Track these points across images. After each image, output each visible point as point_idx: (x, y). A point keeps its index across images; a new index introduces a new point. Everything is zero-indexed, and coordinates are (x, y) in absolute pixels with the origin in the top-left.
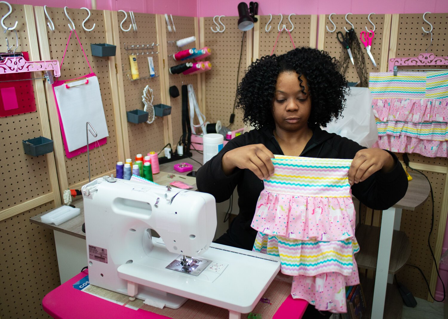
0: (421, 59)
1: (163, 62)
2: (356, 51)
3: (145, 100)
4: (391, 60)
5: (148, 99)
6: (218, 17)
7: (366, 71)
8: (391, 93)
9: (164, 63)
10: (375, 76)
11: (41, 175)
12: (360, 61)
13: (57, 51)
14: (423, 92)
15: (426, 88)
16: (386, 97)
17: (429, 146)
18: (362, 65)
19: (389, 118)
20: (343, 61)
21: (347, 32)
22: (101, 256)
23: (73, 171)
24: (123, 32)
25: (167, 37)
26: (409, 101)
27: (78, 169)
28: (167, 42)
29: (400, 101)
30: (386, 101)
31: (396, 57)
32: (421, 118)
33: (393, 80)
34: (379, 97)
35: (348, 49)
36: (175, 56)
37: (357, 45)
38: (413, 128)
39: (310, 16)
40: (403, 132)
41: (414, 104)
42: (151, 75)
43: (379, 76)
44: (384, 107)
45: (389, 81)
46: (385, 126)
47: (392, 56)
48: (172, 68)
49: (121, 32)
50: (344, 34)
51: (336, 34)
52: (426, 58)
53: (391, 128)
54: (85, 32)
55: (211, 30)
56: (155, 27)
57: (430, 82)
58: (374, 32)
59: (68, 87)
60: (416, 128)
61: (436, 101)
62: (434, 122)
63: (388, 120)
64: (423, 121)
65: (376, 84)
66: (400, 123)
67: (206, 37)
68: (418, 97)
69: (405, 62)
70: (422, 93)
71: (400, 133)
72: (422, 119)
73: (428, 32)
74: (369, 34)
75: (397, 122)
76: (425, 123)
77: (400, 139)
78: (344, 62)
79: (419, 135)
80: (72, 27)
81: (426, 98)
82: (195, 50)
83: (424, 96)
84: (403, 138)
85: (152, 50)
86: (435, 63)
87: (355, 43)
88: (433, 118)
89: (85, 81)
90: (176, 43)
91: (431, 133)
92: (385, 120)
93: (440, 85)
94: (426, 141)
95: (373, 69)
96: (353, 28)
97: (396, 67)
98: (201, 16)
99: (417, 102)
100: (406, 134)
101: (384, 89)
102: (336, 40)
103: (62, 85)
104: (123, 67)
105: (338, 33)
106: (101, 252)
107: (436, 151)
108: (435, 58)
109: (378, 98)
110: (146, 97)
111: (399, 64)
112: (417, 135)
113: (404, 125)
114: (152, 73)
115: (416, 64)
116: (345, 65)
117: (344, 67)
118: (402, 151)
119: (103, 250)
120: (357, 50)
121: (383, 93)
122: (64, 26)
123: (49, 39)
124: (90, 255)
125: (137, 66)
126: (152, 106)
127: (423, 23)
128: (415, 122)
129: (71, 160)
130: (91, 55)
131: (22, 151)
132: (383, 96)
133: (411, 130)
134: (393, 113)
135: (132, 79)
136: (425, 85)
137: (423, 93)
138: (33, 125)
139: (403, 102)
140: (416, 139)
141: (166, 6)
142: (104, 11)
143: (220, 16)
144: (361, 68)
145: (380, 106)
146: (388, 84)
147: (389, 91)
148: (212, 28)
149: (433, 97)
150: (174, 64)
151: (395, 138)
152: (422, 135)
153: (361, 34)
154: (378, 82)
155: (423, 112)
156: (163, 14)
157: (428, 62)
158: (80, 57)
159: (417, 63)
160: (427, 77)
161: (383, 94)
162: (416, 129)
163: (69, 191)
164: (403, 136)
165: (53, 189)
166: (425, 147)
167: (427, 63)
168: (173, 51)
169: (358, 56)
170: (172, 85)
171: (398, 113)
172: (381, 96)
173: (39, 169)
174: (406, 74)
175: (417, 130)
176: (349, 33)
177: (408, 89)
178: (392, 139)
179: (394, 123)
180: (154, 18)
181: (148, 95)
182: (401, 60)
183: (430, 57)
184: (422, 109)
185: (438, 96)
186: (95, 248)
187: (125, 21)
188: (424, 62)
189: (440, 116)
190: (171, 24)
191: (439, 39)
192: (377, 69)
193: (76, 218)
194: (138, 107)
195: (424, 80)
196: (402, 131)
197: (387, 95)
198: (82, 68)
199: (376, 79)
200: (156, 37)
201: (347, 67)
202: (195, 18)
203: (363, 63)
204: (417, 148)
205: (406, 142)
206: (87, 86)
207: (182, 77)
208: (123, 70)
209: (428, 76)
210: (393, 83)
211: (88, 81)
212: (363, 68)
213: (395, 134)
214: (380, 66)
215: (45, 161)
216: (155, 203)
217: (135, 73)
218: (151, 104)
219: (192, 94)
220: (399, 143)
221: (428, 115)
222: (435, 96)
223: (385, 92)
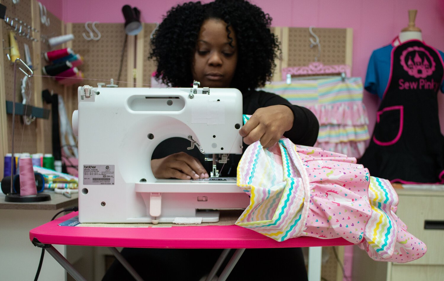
3: (24, 92)
4: (284, 70)
5: (27, 92)
6: (92, 24)
15: (318, 94)
31: (288, 67)
36: (48, 54)
45: (284, 89)
48: (46, 67)
52: (316, 67)
61: (328, 106)
69: (297, 71)
73: (315, 44)
86: (324, 71)
88: (328, 120)
90: (48, 40)
98: (68, 22)
104: (3, 42)
106: (104, 170)
108: (324, 67)
111: (292, 74)
119: (107, 167)
124: (85, 179)
143: (94, 22)
146: (283, 93)
148: (83, 35)
150: (48, 64)
159: (308, 72)
167: (317, 71)
168: (45, 49)
170: (45, 89)
181: (27, 88)
182: (293, 70)
184: (317, 113)
186: (95, 167)
189: (334, 119)
202: (62, 22)
207: (52, 84)
208: (3, 46)
217: (15, 54)
218: (29, 100)
219: (63, 106)
222: (327, 102)
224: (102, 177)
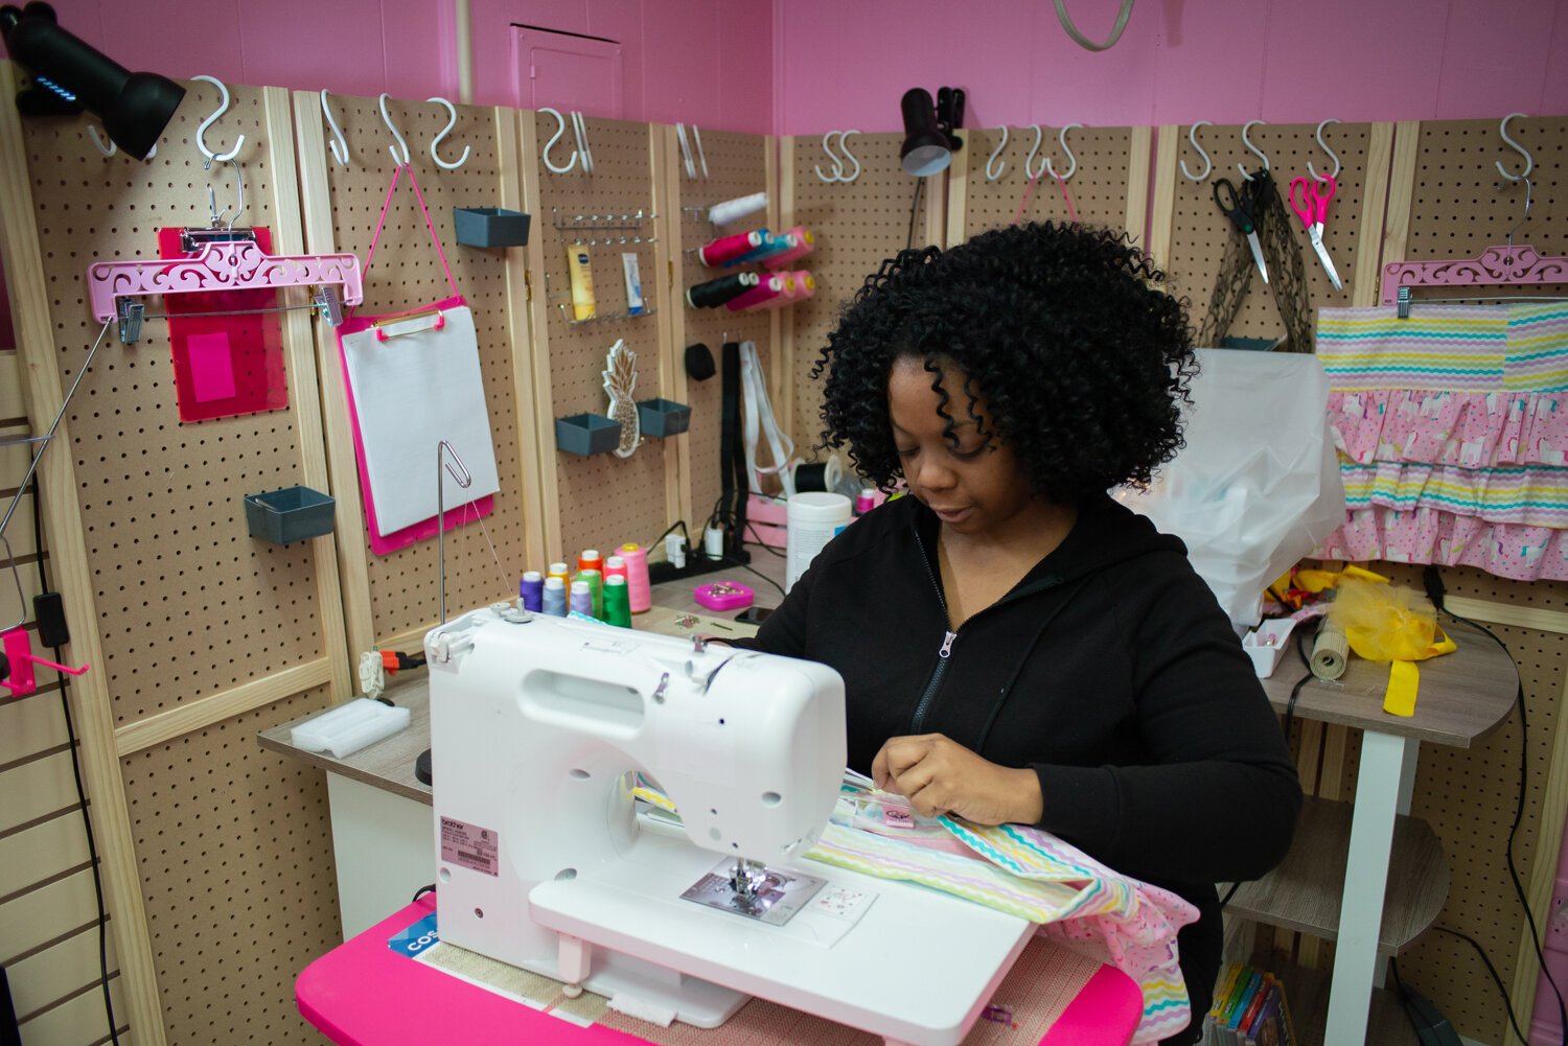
0: (1492, 264)
1: (667, 271)
2: (1275, 241)
3: (610, 385)
4: (1389, 267)
5: (621, 383)
6: (839, 136)
7: (1306, 304)
8: (1389, 373)
9: (671, 273)
10: (1336, 317)
11: (293, 602)
12: (1288, 273)
13: (353, 228)
14: (1495, 369)
15: (1505, 356)
16: (1372, 385)
17: (1515, 544)
18: (1295, 283)
19: (1380, 452)
20: (1234, 273)
21: (1247, 181)
22: (479, 852)
23: (390, 595)
24: (551, 174)
25: (681, 194)
26: (1448, 399)
27: (404, 591)
28: (682, 209)
29: (1418, 398)
30: (1371, 398)
31: (1406, 259)
32: (1489, 454)
33: (1395, 333)
34: (1347, 385)
35: (1251, 232)
36: (706, 251)
37: (1277, 221)
38: (1460, 485)
39: (1130, 129)
40: (1424, 499)
41: (1465, 407)
42: (630, 309)
43: (1351, 318)
44: (1365, 416)
45: (1382, 335)
46: (1366, 477)
47: (1394, 254)
48: (693, 289)
49: (545, 175)
50: (1238, 185)
51: (1212, 187)
52: (1509, 261)
53: (1385, 483)
54: (438, 171)
55: (815, 173)
56: (647, 164)
57: (1520, 340)
58: (1336, 178)
59: (382, 338)
60: (1472, 484)
61: (1538, 398)
62: (1532, 468)
63: (1377, 458)
64: (1494, 465)
65: (1338, 343)
66: (1418, 468)
67: (798, 198)
68: (1479, 387)
69: (1437, 275)
70: (1493, 375)
71: (1418, 501)
72: (1491, 457)
73: (1516, 178)
74: (1320, 185)
75: (1406, 465)
76: (1501, 469)
77: (1417, 520)
78: (1236, 276)
79: (1479, 509)
80: (400, 154)
81: (1505, 391)
82: (767, 235)
83: (1500, 382)
84: (1427, 518)
85: (637, 232)
86: (1539, 276)
87: (1272, 215)
88: (1530, 453)
89: (434, 320)
90: (707, 212)
91: (1520, 502)
92: (1367, 459)
93: (1553, 346)
94: (1503, 528)
95: (1329, 296)
96: (1267, 167)
97: (1406, 290)
98: (785, 134)
99: (1473, 403)
100: (1435, 504)
101: (1366, 360)
102: (1212, 206)
103: (367, 330)
104: (547, 280)
105: (1216, 185)
106: (479, 839)
107: (1537, 560)
108: (1539, 260)
109: (1345, 389)
110: (614, 375)
111: (1416, 282)
112: (1472, 507)
113: (1430, 476)
114: (635, 302)
115: (1474, 280)
116: (1238, 286)
117: (1234, 291)
118: (1423, 558)
119: (484, 834)
120: (1277, 235)
121: (1363, 374)
122: (378, 151)
123: (333, 190)
124: (444, 848)
125: (590, 279)
126: (632, 405)
127: (1501, 149)
128: (1469, 466)
129: (386, 560)
130: (453, 242)
131: (242, 529)
132: (1360, 384)
133: (1452, 490)
134: (1395, 437)
135: (575, 318)
136: (1502, 347)
137: (1494, 373)
138: (275, 450)
139: (1427, 402)
140: (1469, 521)
141: (680, 101)
142: (497, 108)
143: (844, 131)
144: (1289, 295)
145: (1350, 414)
146: (1378, 345)
147: (1381, 366)
148: (817, 168)
149: (1530, 387)
150: (701, 278)
151: (1400, 516)
152: (1490, 510)
153: (1293, 185)
154: (1346, 340)
155: (1494, 433)
156: (673, 123)
157: (1515, 274)
158: (422, 245)
159: (1477, 278)
160: (1510, 323)
161: (1360, 376)
162: (1469, 488)
163: (378, 654)
164: (1426, 511)
165: (329, 649)
166: (1501, 546)
167: (1512, 277)
168: (698, 237)
169: (1282, 257)
170: (695, 341)
171: (1412, 437)
172: (1356, 381)
173: (291, 584)
174: (1441, 314)
175: (1475, 492)
176: (1252, 182)
177: (1445, 360)
178: (1390, 521)
179: (1396, 470)
180: (646, 134)
181: (621, 369)
182: (1424, 269)
183: (1520, 257)
184: (1491, 425)
185: (1546, 382)
186: (461, 827)
187: (559, 142)
188: (1500, 274)
189: (1553, 449)
190: (695, 153)
191: (1552, 201)
192: (1342, 299)
193: (398, 738)
194: (589, 406)
195: (1498, 331)
196: (1422, 494)
197: (1376, 379)
198: (426, 281)
199: (1340, 330)
200: (648, 194)
201: (1246, 290)
202: (767, 138)
203: (1298, 279)
204: (1474, 550)
205: (1436, 529)
206: (441, 337)
207: (724, 318)
208: (547, 290)
209: (1515, 320)
210: (1395, 340)
211: (442, 320)
212: (1297, 294)
213: (1398, 505)
214: (1353, 288)
215: (309, 561)
216: (655, 688)
217: (583, 301)
218: (629, 397)
219: (752, 372)
220: (1411, 534)
221: (1514, 444)
222: (1536, 384)
223: (1368, 369)
224: (474, 852)
